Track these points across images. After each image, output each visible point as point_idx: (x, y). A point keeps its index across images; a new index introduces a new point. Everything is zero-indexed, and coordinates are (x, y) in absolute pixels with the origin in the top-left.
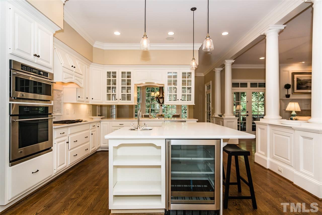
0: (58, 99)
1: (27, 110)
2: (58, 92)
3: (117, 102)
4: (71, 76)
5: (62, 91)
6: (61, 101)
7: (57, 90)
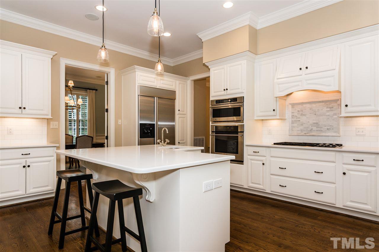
7: (323, 101)
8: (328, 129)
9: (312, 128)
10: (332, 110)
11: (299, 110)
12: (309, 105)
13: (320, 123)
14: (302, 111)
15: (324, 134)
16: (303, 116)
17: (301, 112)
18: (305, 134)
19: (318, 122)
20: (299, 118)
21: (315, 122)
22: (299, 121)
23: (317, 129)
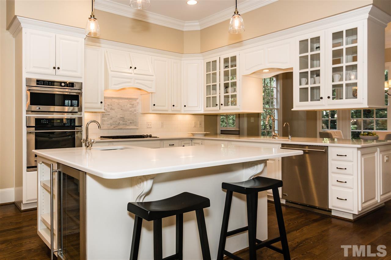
0: (131, 110)
1: (45, 122)
2: (131, 100)
3: (219, 109)
4: (129, 80)
5: (138, 99)
6: (136, 111)
7: (128, 98)
8: (131, 123)
9: (119, 122)
10: (133, 107)
11: (109, 104)
12: (117, 100)
13: (125, 118)
14: (112, 105)
15: (128, 127)
16: (113, 110)
17: (110, 107)
18: (114, 127)
19: (124, 116)
20: (109, 112)
21: (121, 116)
22: (109, 115)
23: (123, 123)
